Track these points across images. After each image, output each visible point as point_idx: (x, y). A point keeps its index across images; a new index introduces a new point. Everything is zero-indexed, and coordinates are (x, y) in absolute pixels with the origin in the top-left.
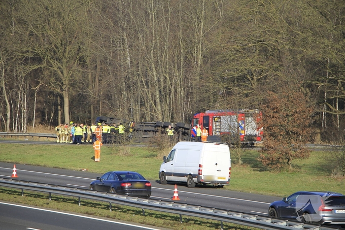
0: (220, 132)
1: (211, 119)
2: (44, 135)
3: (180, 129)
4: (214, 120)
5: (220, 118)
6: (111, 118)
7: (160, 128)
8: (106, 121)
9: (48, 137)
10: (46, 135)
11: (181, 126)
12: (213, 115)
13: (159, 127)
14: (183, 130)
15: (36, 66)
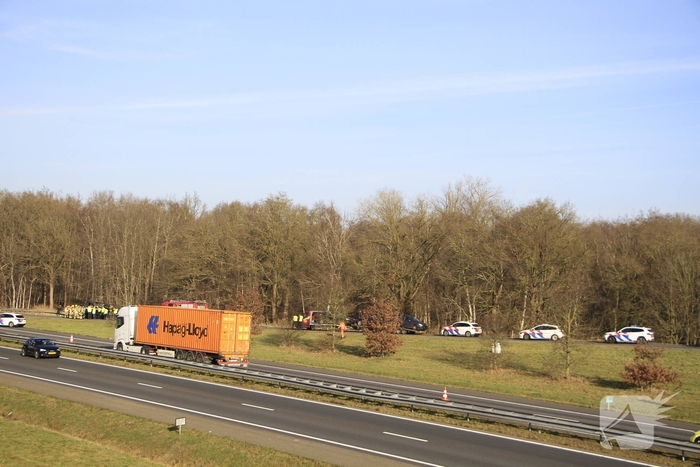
15: (34, 267)
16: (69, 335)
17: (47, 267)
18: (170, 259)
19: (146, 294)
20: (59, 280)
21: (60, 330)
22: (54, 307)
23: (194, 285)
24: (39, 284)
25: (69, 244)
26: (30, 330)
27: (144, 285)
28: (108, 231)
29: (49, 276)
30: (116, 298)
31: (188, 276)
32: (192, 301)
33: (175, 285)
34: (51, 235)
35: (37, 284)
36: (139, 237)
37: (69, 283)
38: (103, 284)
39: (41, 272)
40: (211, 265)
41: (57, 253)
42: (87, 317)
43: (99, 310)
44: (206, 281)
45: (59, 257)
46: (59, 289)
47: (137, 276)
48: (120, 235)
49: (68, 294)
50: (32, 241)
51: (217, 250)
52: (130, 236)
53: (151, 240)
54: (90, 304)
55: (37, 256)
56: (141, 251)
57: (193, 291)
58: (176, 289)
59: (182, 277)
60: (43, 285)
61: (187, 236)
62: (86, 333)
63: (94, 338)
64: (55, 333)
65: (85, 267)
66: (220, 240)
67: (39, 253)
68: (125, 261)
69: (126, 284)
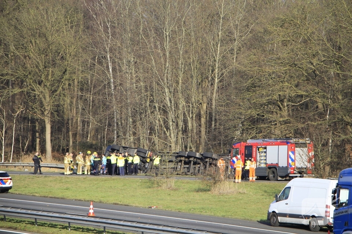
0: (266, 163)
1: (254, 149)
2: (47, 166)
3: (207, 160)
4: (259, 150)
5: (265, 148)
6: (124, 147)
7: (183, 159)
8: (118, 151)
9: (50, 167)
10: (49, 166)
11: (209, 156)
12: (256, 145)
13: (182, 156)
14: (211, 160)
15: (17, 90)
16: (87, 203)
17: (38, 90)
18: (243, 69)
19: (203, 130)
20: (58, 110)
21: (69, 195)
22: (54, 157)
23: (285, 113)
24: (25, 118)
25: (72, 50)
26: (20, 196)
27: (199, 116)
28: (138, 26)
29: (42, 105)
30: (155, 139)
31: (276, 97)
32: (285, 140)
33: (254, 113)
34: (43, 35)
35: (23, 119)
36: (188, 35)
37: (74, 115)
38: (133, 116)
39: (29, 99)
40: (313, 77)
41: (54, 65)
42: (110, 173)
43: (130, 160)
44: (306, 106)
45: (58, 73)
46: (60, 127)
47: (188, 100)
48: (159, 32)
49: (75, 135)
50: (12, 48)
51: (326, 50)
52: (174, 32)
53: (209, 38)
54: (113, 150)
55: (21, 73)
56: (193, 57)
57: (286, 122)
58: (254, 121)
59: (264, 100)
60: (33, 121)
61: (269, 28)
62: (111, 200)
63: (126, 207)
64: (62, 200)
65: (101, 87)
66: (329, 32)
67: (24, 66)
68: (168, 75)
69: (171, 116)
